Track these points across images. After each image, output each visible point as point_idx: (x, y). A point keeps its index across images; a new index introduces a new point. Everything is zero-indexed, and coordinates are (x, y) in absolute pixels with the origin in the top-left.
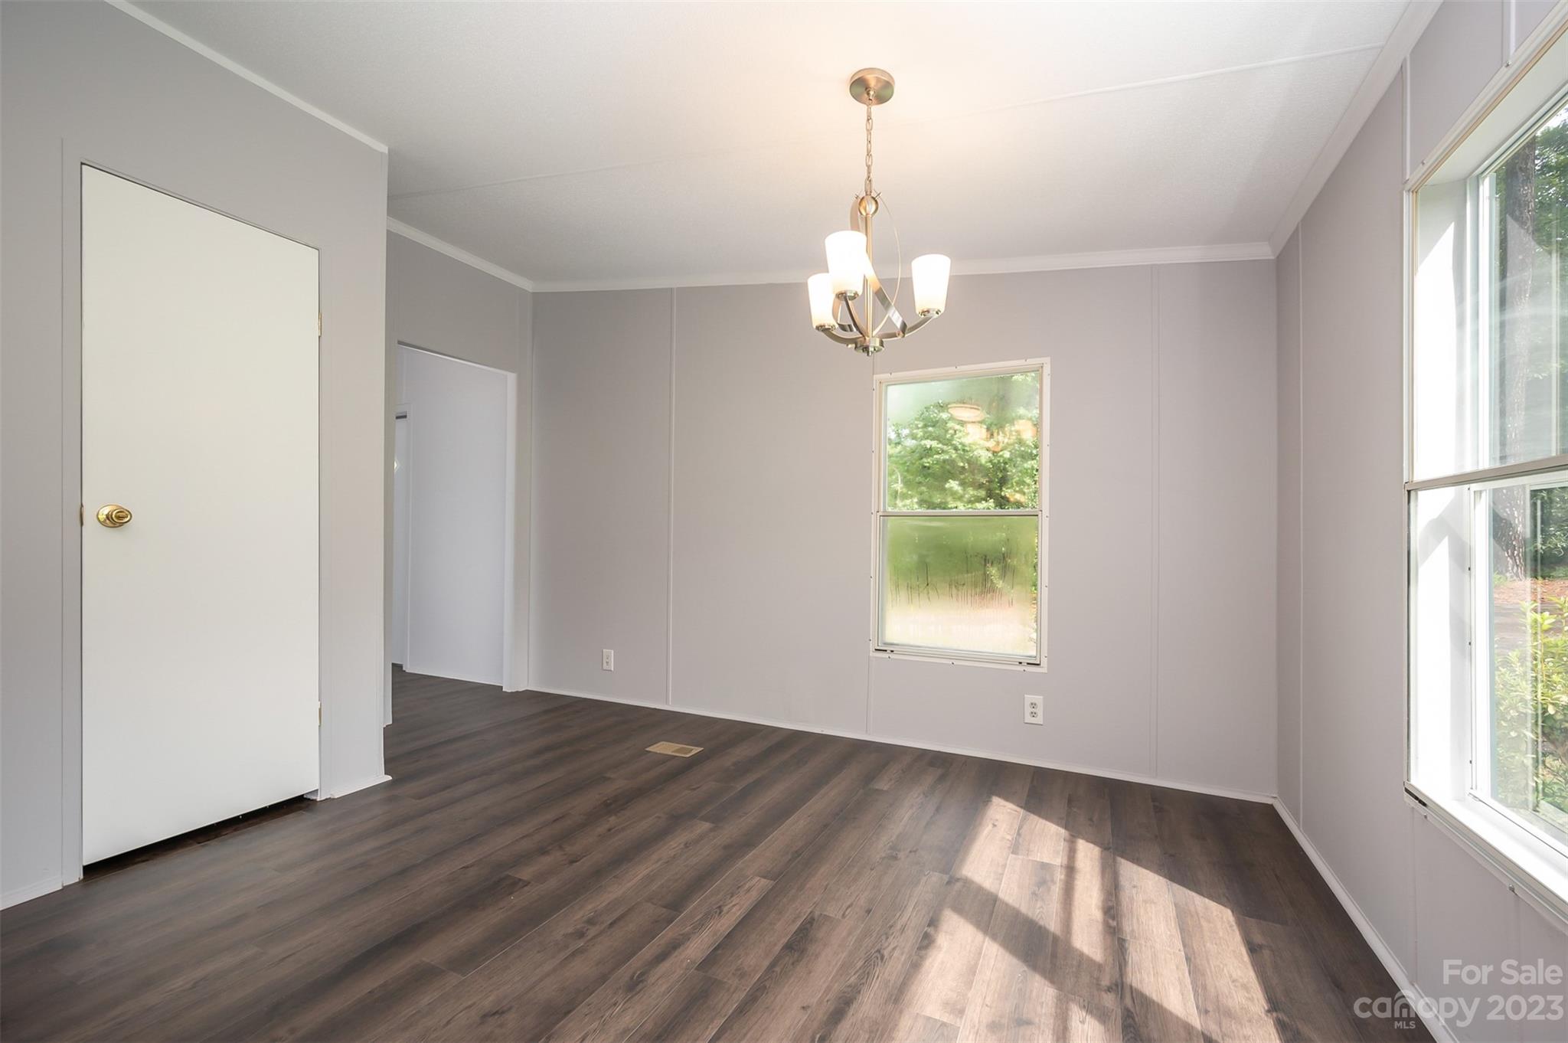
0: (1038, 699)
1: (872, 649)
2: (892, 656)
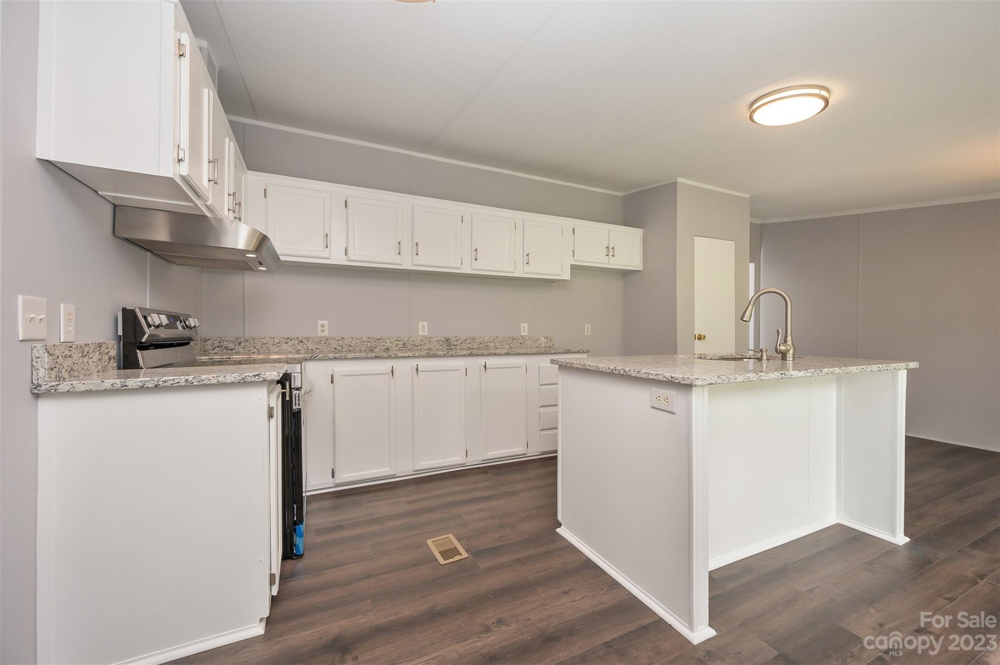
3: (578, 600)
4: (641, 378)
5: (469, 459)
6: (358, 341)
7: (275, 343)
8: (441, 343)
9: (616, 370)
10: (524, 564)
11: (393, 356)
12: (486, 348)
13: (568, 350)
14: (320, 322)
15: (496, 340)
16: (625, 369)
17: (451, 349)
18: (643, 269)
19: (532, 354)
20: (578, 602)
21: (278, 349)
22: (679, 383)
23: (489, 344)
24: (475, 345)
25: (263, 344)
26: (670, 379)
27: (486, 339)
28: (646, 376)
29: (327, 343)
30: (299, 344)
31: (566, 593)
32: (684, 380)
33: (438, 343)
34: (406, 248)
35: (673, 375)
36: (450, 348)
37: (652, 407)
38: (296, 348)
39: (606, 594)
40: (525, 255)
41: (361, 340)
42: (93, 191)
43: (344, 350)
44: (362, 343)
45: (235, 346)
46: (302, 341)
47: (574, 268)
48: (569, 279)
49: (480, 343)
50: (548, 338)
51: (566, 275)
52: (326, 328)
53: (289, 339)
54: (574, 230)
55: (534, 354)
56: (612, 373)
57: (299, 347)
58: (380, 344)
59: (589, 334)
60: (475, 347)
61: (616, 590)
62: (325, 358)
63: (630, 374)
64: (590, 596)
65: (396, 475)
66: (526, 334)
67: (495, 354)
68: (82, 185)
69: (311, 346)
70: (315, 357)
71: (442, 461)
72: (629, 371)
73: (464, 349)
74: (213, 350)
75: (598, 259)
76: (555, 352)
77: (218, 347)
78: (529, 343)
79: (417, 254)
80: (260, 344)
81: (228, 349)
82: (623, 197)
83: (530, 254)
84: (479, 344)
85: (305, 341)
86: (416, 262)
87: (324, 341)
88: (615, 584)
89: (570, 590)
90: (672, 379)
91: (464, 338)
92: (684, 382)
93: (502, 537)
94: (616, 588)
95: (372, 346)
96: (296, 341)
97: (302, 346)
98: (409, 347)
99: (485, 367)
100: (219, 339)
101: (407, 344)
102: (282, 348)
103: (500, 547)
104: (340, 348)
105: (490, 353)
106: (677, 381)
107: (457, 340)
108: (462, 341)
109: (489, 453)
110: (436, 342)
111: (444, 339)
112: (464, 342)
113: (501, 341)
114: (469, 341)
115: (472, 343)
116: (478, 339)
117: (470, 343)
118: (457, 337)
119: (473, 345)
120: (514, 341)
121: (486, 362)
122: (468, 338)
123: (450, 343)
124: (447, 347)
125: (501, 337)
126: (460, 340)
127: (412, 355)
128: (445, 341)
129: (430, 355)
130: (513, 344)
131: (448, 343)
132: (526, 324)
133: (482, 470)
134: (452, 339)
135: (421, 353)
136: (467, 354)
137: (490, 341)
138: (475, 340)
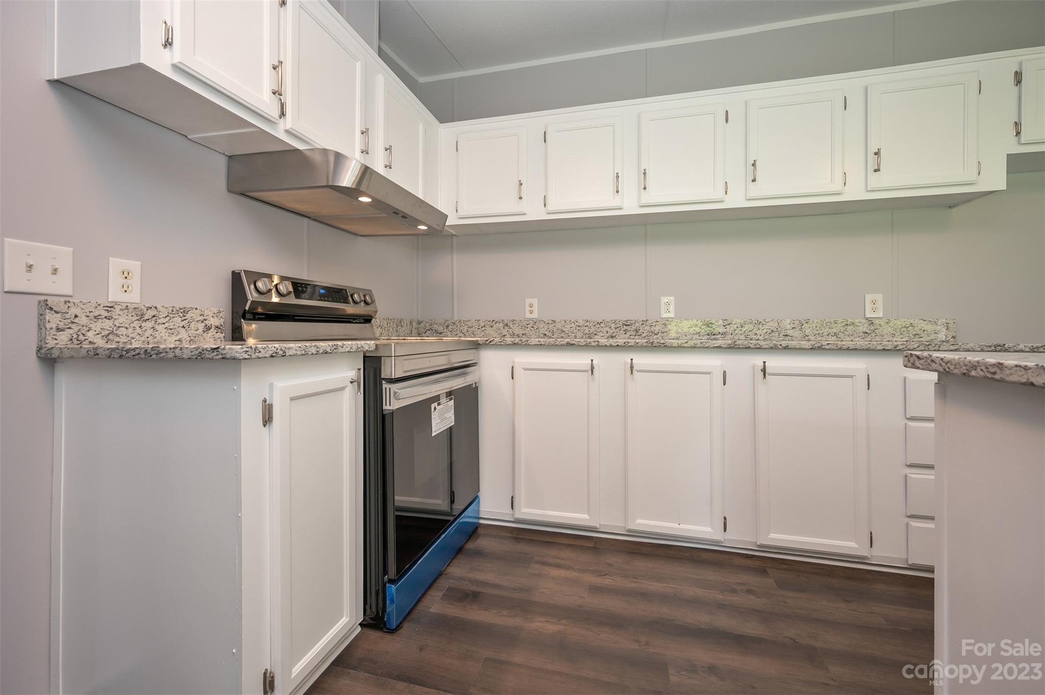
5: (729, 535)
6: (573, 325)
7: (480, 327)
8: (698, 329)
11: (593, 344)
14: (528, 301)
15: (805, 325)
21: (483, 333)
24: (761, 334)
25: (469, 327)
27: (785, 324)
29: (536, 327)
30: (504, 328)
33: (691, 330)
34: (630, 183)
38: (501, 333)
40: (871, 154)
41: (577, 324)
42: (182, 136)
43: (554, 337)
44: (578, 328)
45: (444, 329)
46: (507, 325)
48: (1004, 187)
49: (772, 331)
51: (992, 181)
52: (535, 308)
53: (494, 322)
57: (505, 332)
58: (602, 329)
60: (761, 338)
62: (502, 343)
65: (597, 528)
66: (878, 315)
67: (786, 348)
68: (162, 128)
69: (517, 331)
70: (490, 342)
71: (676, 525)
74: (425, 333)
77: (429, 330)
79: (645, 188)
80: (466, 328)
81: (437, 333)
83: (882, 152)
84: (769, 331)
85: (510, 324)
86: (645, 201)
87: (531, 325)
91: (739, 321)
95: (592, 332)
96: (501, 325)
97: (508, 331)
98: (644, 335)
99: (764, 371)
100: (430, 322)
101: (641, 331)
102: (487, 332)
104: (550, 334)
105: (775, 345)
107: (726, 325)
108: (736, 326)
109: (772, 535)
110: (688, 328)
111: (702, 323)
112: (739, 329)
113: (816, 327)
114: (749, 326)
115: (754, 330)
116: (769, 324)
117: (751, 331)
118: (725, 320)
119: (756, 334)
120: (849, 327)
121: (764, 362)
122: (746, 321)
123: (714, 329)
124: (708, 337)
125: (816, 321)
126: (731, 325)
127: (624, 344)
128: (705, 326)
129: (654, 345)
130: (847, 333)
131: (709, 329)
132: (879, 297)
133: (757, 563)
134: (716, 324)
135: (638, 341)
136: (725, 346)
137: (794, 328)
138: (761, 326)
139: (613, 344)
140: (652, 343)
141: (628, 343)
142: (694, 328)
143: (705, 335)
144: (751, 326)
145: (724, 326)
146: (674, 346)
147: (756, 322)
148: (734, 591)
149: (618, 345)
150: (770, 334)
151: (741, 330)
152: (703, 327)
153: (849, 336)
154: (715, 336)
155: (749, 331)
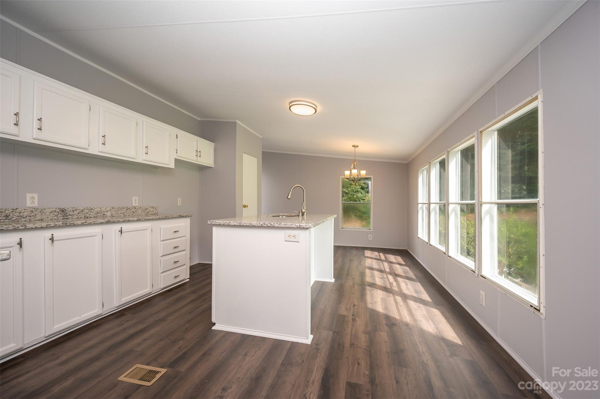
0: (371, 236)
1: (340, 228)
2: (344, 229)
3: (254, 355)
4: (281, 227)
5: (105, 309)
8: (56, 213)
9: (265, 224)
10: (209, 354)
11: (21, 228)
12: (102, 217)
13: (180, 216)
15: (112, 210)
16: (271, 224)
17: (68, 219)
18: (214, 166)
19: (157, 219)
20: (255, 355)
22: (304, 227)
23: (105, 213)
24: (92, 214)
26: (299, 226)
27: (103, 209)
28: (285, 226)
31: (246, 355)
32: (306, 226)
33: (52, 214)
35: (300, 224)
36: (66, 217)
37: (285, 241)
39: (263, 345)
40: (144, 147)
47: (177, 161)
48: (174, 168)
49: (98, 213)
50: (154, 208)
51: (172, 165)
54: (177, 136)
55: (158, 219)
56: (262, 226)
59: (180, 205)
60: (92, 216)
61: (266, 341)
63: (274, 225)
64: (258, 350)
66: (137, 205)
72: (274, 224)
73: (81, 218)
75: (190, 157)
76: (172, 217)
78: (140, 211)
82: (200, 121)
83: (149, 147)
84: (96, 213)
88: (264, 339)
89: (246, 353)
90: (300, 226)
91: (81, 208)
92: (306, 227)
93: (180, 348)
94: (266, 340)
98: (13, 219)
99: (121, 231)
101: (11, 216)
103: (185, 354)
105: (125, 220)
106: (302, 227)
107: (74, 210)
108: (79, 211)
109: (123, 300)
110: (50, 213)
111: (59, 210)
112: (81, 212)
113: (116, 210)
114: (86, 211)
115: (89, 213)
116: (96, 210)
117: (88, 213)
118: (73, 208)
119: (90, 215)
120: (128, 210)
121: (121, 228)
122: (85, 208)
123: (66, 213)
124: (63, 217)
125: (116, 208)
126: (77, 211)
127: (46, 226)
128: (61, 212)
129: (67, 225)
130: (127, 213)
131: (63, 213)
132: (137, 198)
133: (118, 314)
134: (68, 210)
135: (56, 223)
136: (105, 222)
137: (107, 211)
138: (92, 210)
139: (38, 226)
140: (66, 224)
141: (50, 225)
142: (53, 213)
143: (61, 216)
144: (88, 211)
145: (73, 211)
146: (79, 224)
147: (90, 209)
148: (122, 324)
149: (42, 227)
150: (97, 214)
151: (82, 213)
152: (60, 212)
153: (128, 213)
154: (67, 217)
155: (86, 213)
